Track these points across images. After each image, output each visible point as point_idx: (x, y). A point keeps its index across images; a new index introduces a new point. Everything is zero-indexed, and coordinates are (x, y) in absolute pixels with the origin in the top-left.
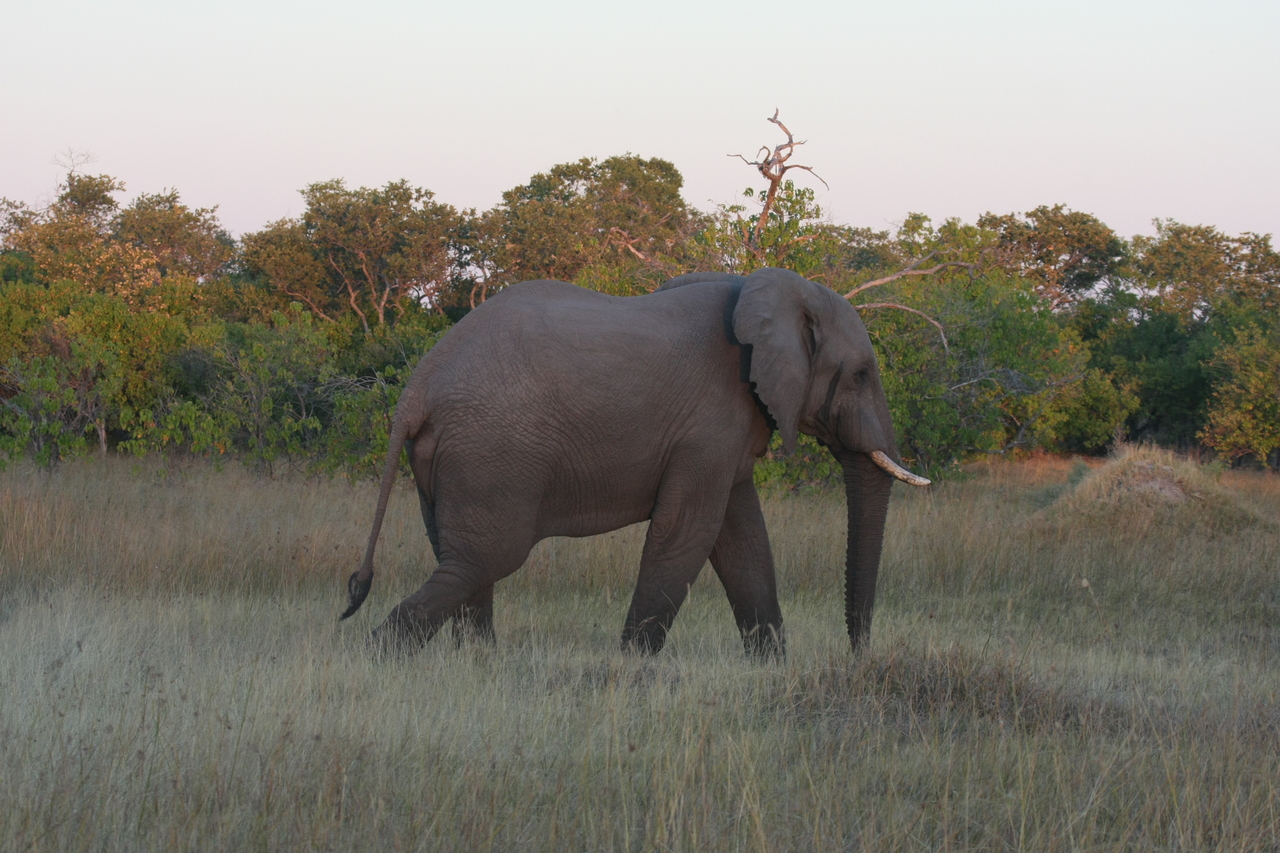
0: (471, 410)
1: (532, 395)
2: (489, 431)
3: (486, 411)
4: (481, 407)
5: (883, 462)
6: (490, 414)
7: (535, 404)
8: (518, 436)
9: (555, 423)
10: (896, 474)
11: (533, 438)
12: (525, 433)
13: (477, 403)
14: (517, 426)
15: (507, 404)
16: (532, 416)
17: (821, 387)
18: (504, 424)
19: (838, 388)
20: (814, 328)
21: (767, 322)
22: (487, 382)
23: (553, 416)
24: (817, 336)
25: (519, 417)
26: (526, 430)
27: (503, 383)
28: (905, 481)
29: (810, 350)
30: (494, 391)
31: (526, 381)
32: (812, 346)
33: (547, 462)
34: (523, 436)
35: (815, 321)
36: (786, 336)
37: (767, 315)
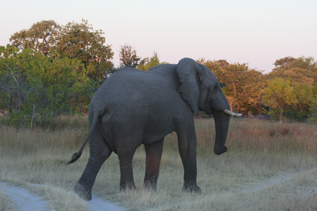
0: (123, 105)
1: (140, 98)
3: (127, 105)
4: (125, 104)
5: (228, 112)
6: (129, 106)
7: (141, 100)
8: (137, 111)
9: (147, 106)
10: (232, 115)
11: (142, 111)
12: (139, 110)
14: (137, 108)
16: (141, 104)
17: (205, 94)
18: (133, 108)
19: (210, 93)
20: (200, 76)
21: (188, 75)
23: (146, 103)
24: (201, 79)
25: (137, 105)
26: (139, 109)
29: (199, 84)
30: (128, 98)
32: (200, 82)
33: (147, 117)
35: (200, 74)
36: (192, 79)
37: (187, 73)
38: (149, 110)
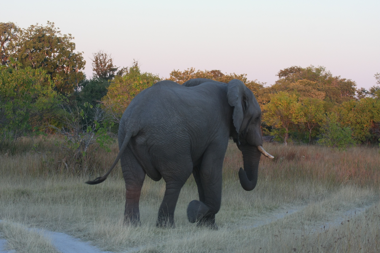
1: (179, 121)
2: (168, 135)
3: (166, 127)
4: (164, 126)
6: (167, 128)
7: (180, 124)
8: (177, 135)
9: (187, 130)
10: (265, 154)
11: (182, 135)
13: (162, 125)
15: (172, 124)
16: (180, 128)
17: (245, 122)
18: (172, 132)
19: (250, 123)
21: (238, 98)
22: (164, 117)
23: (186, 128)
25: (176, 129)
26: (179, 133)
27: (169, 117)
28: (267, 157)
29: (245, 110)
30: (167, 120)
31: (177, 116)
32: (245, 108)
34: (179, 135)
37: (238, 96)
38: (190, 135)
